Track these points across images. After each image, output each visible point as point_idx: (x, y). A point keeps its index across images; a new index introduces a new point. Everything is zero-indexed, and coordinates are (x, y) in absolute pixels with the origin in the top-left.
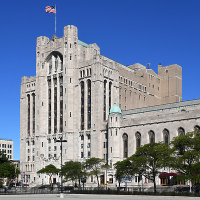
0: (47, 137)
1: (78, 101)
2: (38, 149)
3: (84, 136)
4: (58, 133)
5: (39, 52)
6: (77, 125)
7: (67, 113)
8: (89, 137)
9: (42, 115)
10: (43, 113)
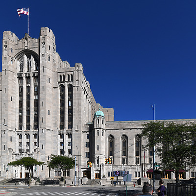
0: (17, 133)
1: (57, 102)
2: (5, 143)
3: (65, 135)
4: (32, 129)
5: (6, 46)
6: (55, 124)
7: (45, 110)
8: (70, 136)
9: (11, 109)
10: (12, 108)
